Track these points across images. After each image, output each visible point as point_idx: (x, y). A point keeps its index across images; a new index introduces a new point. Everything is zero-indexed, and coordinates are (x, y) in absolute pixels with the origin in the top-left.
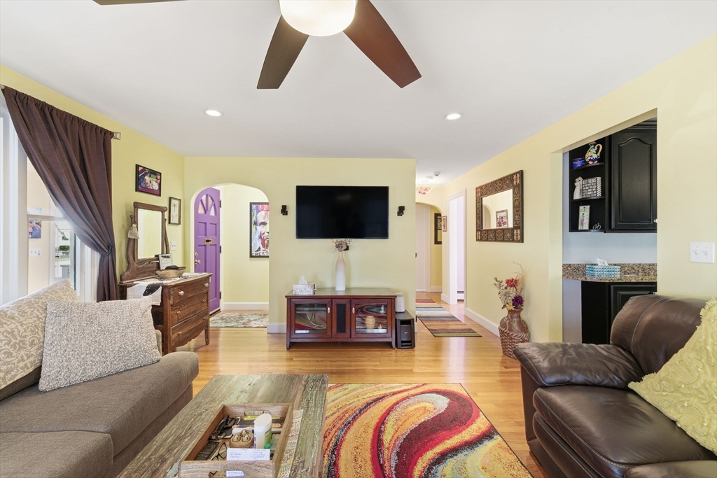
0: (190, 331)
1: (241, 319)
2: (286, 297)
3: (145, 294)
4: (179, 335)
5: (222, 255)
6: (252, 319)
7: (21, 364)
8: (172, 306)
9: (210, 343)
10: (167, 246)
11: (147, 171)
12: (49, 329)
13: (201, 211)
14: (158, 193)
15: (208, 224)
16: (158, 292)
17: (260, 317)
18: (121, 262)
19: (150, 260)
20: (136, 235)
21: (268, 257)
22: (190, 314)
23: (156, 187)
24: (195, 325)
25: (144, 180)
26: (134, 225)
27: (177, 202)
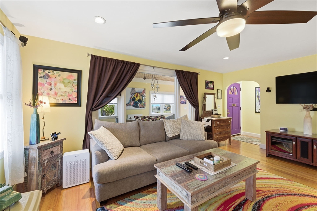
0: (222, 137)
1: (249, 140)
2: (265, 131)
3: (207, 122)
4: (217, 137)
5: (241, 111)
6: (254, 140)
7: (177, 132)
8: (215, 127)
9: (231, 145)
10: (216, 107)
11: (209, 82)
12: (182, 126)
13: (230, 93)
14: (213, 89)
15: (234, 98)
16: (210, 122)
17: (259, 141)
18: (201, 111)
19: (210, 111)
20: (205, 103)
21: (260, 113)
22: (222, 131)
23: (212, 86)
24: (224, 136)
25: (208, 85)
26: (205, 100)
27: (220, 91)
